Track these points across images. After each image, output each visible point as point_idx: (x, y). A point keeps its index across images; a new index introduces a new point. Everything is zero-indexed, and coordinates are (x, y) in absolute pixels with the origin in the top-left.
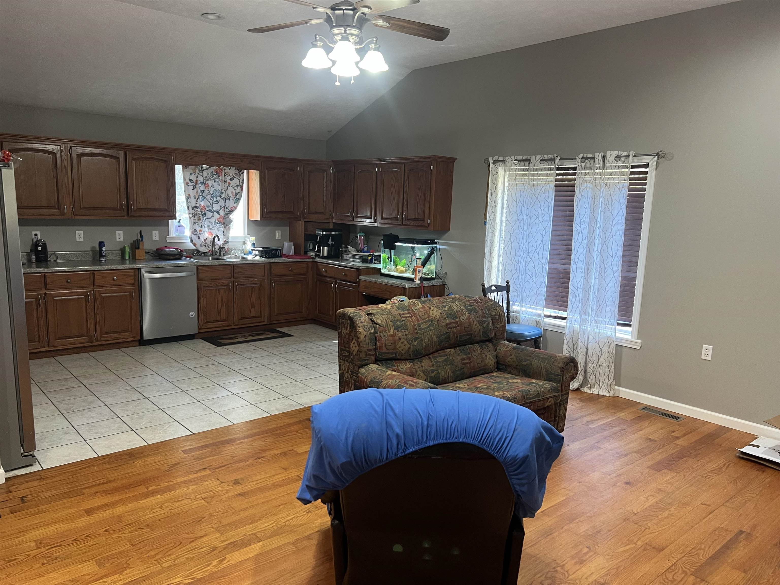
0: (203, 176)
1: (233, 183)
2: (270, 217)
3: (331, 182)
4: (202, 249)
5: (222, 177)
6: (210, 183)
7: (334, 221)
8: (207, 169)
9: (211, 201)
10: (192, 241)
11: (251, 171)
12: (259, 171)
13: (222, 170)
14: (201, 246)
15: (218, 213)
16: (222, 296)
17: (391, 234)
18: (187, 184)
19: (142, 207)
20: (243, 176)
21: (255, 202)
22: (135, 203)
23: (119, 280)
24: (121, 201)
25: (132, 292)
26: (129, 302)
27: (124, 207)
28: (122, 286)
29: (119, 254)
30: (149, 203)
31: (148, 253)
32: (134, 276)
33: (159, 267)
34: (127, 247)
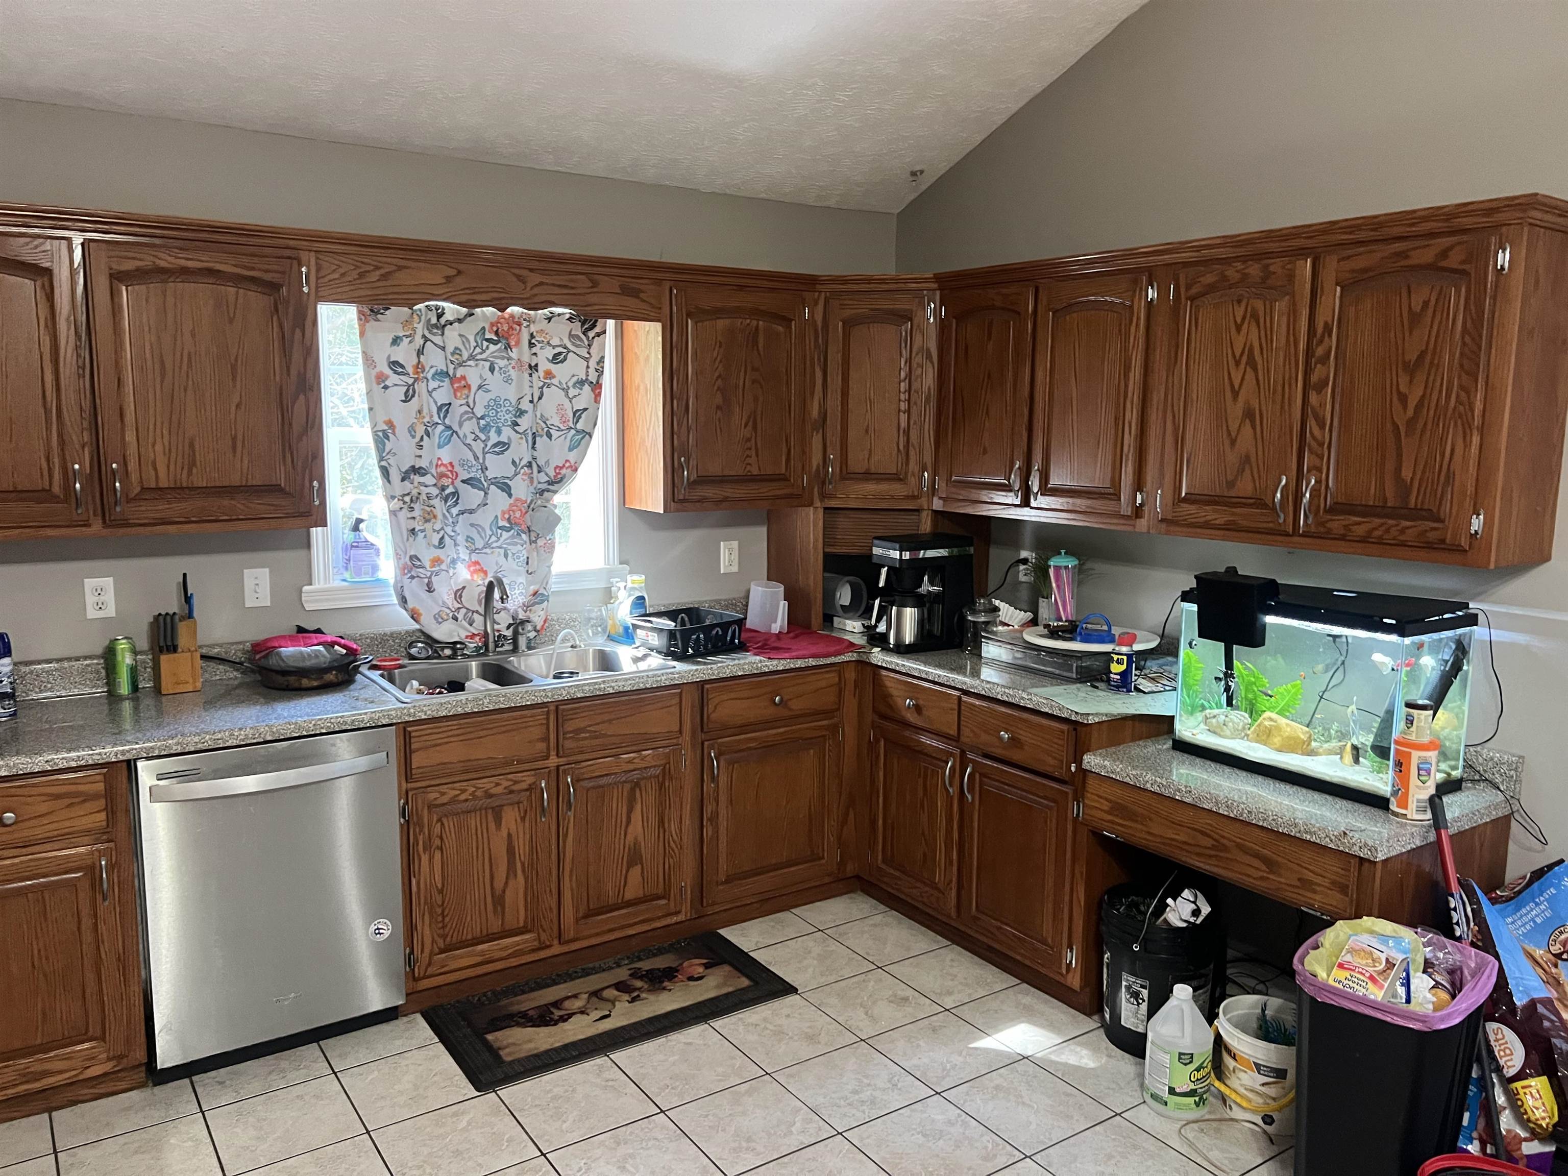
0: (443, 349)
1: (563, 372)
2: (702, 500)
3: (929, 356)
4: (444, 632)
5: (520, 353)
6: (473, 374)
7: (937, 505)
8: (460, 321)
9: (478, 447)
10: (403, 601)
11: (632, 326)
12: (658, 325)
13: (520, 325)
14: (439, 619)
15: (506, 489)
16: (509, 835)
17: (1232, 571)
18: (381, 378)
19: (164, 484)
20: (602, 347)
21: (648, 444)
22: (132, 465)
23: (28, 824)
24: (68, 458)
25: (98, 868)
26: (86, 911)
27: (78, 486)
28: (48, 846)
29: (98, 672)
30: (198, 463)
31: (222, 661)
32: (109, 795)
33: (228, 744)
34: (123, 645)
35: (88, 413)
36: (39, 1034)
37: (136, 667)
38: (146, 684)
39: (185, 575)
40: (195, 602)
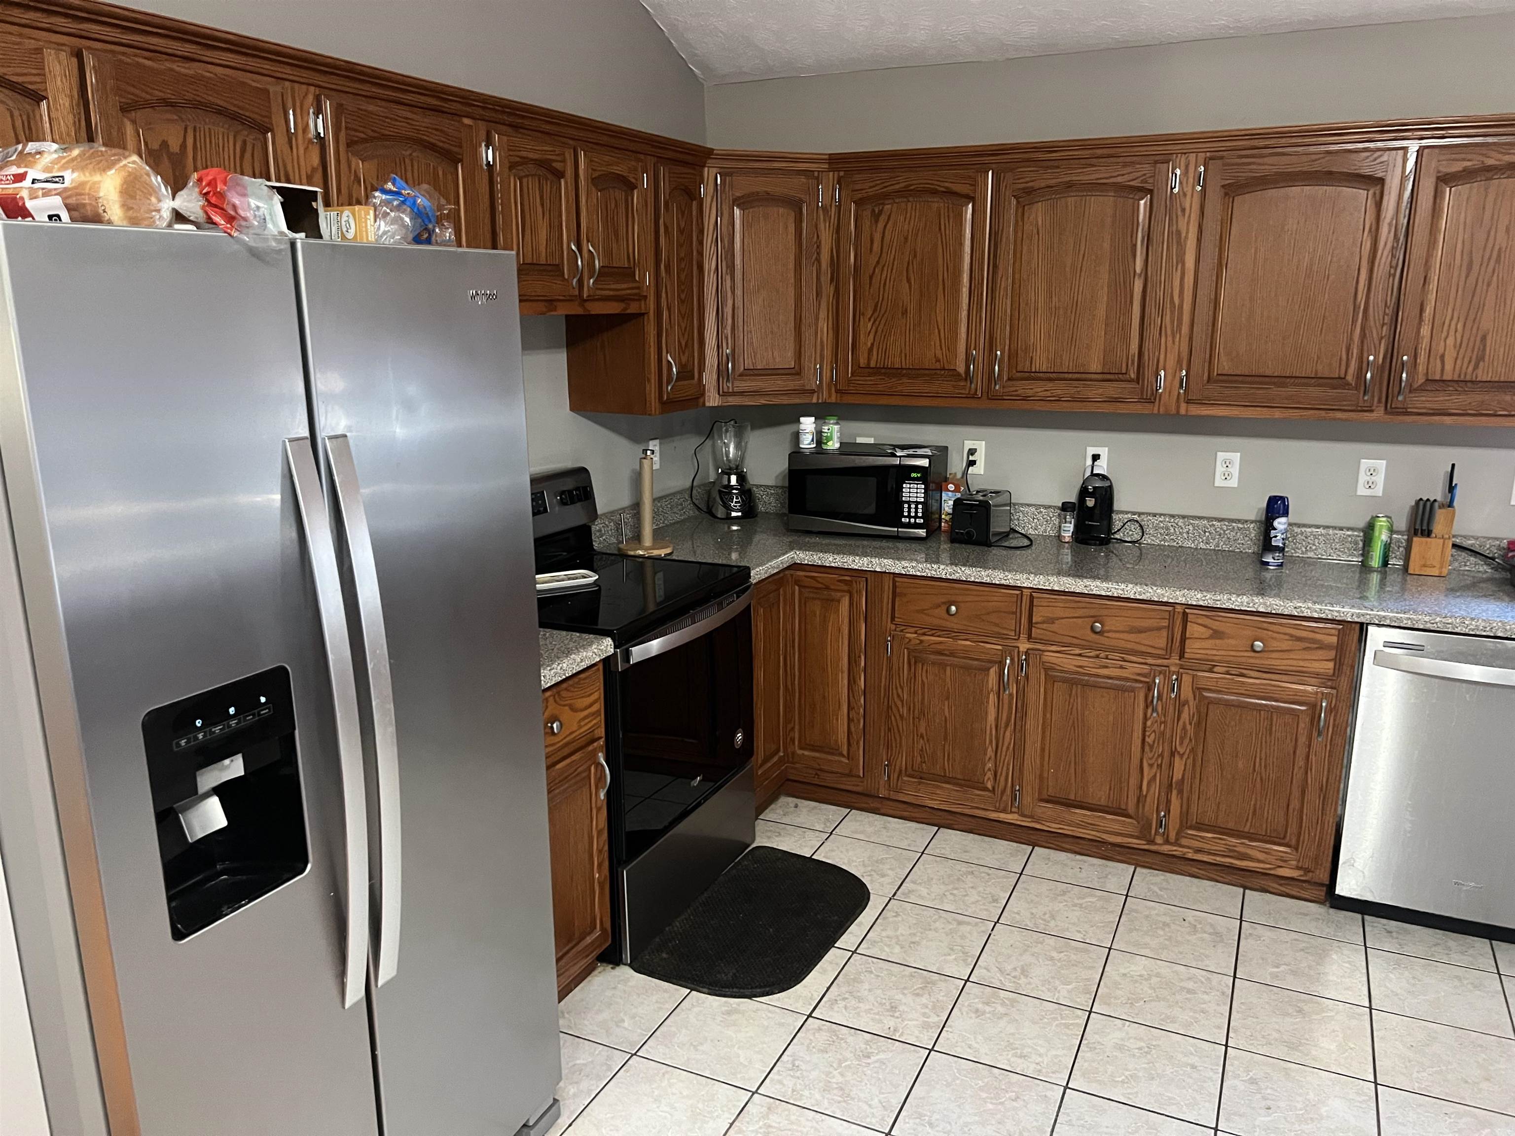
19: (1448, 376)
22: (1422, 359)
23: (1274, 655)
24: (1365, 348)
25: (1319, 707)
26: (1303, 739)
27: (1369, 375)
28: (1284, 678)
29: (1356, 543)
30: (1487, 357)
31: (1475, 553)
32: (1340, 649)
33: (1456, 630)
34: (1382, 523)
35: (1391, 308)
36: (1249, 824)
37: (1390, 544)
38: (1396, 562)
39: (1453, 465)
40: (1458, 492)
